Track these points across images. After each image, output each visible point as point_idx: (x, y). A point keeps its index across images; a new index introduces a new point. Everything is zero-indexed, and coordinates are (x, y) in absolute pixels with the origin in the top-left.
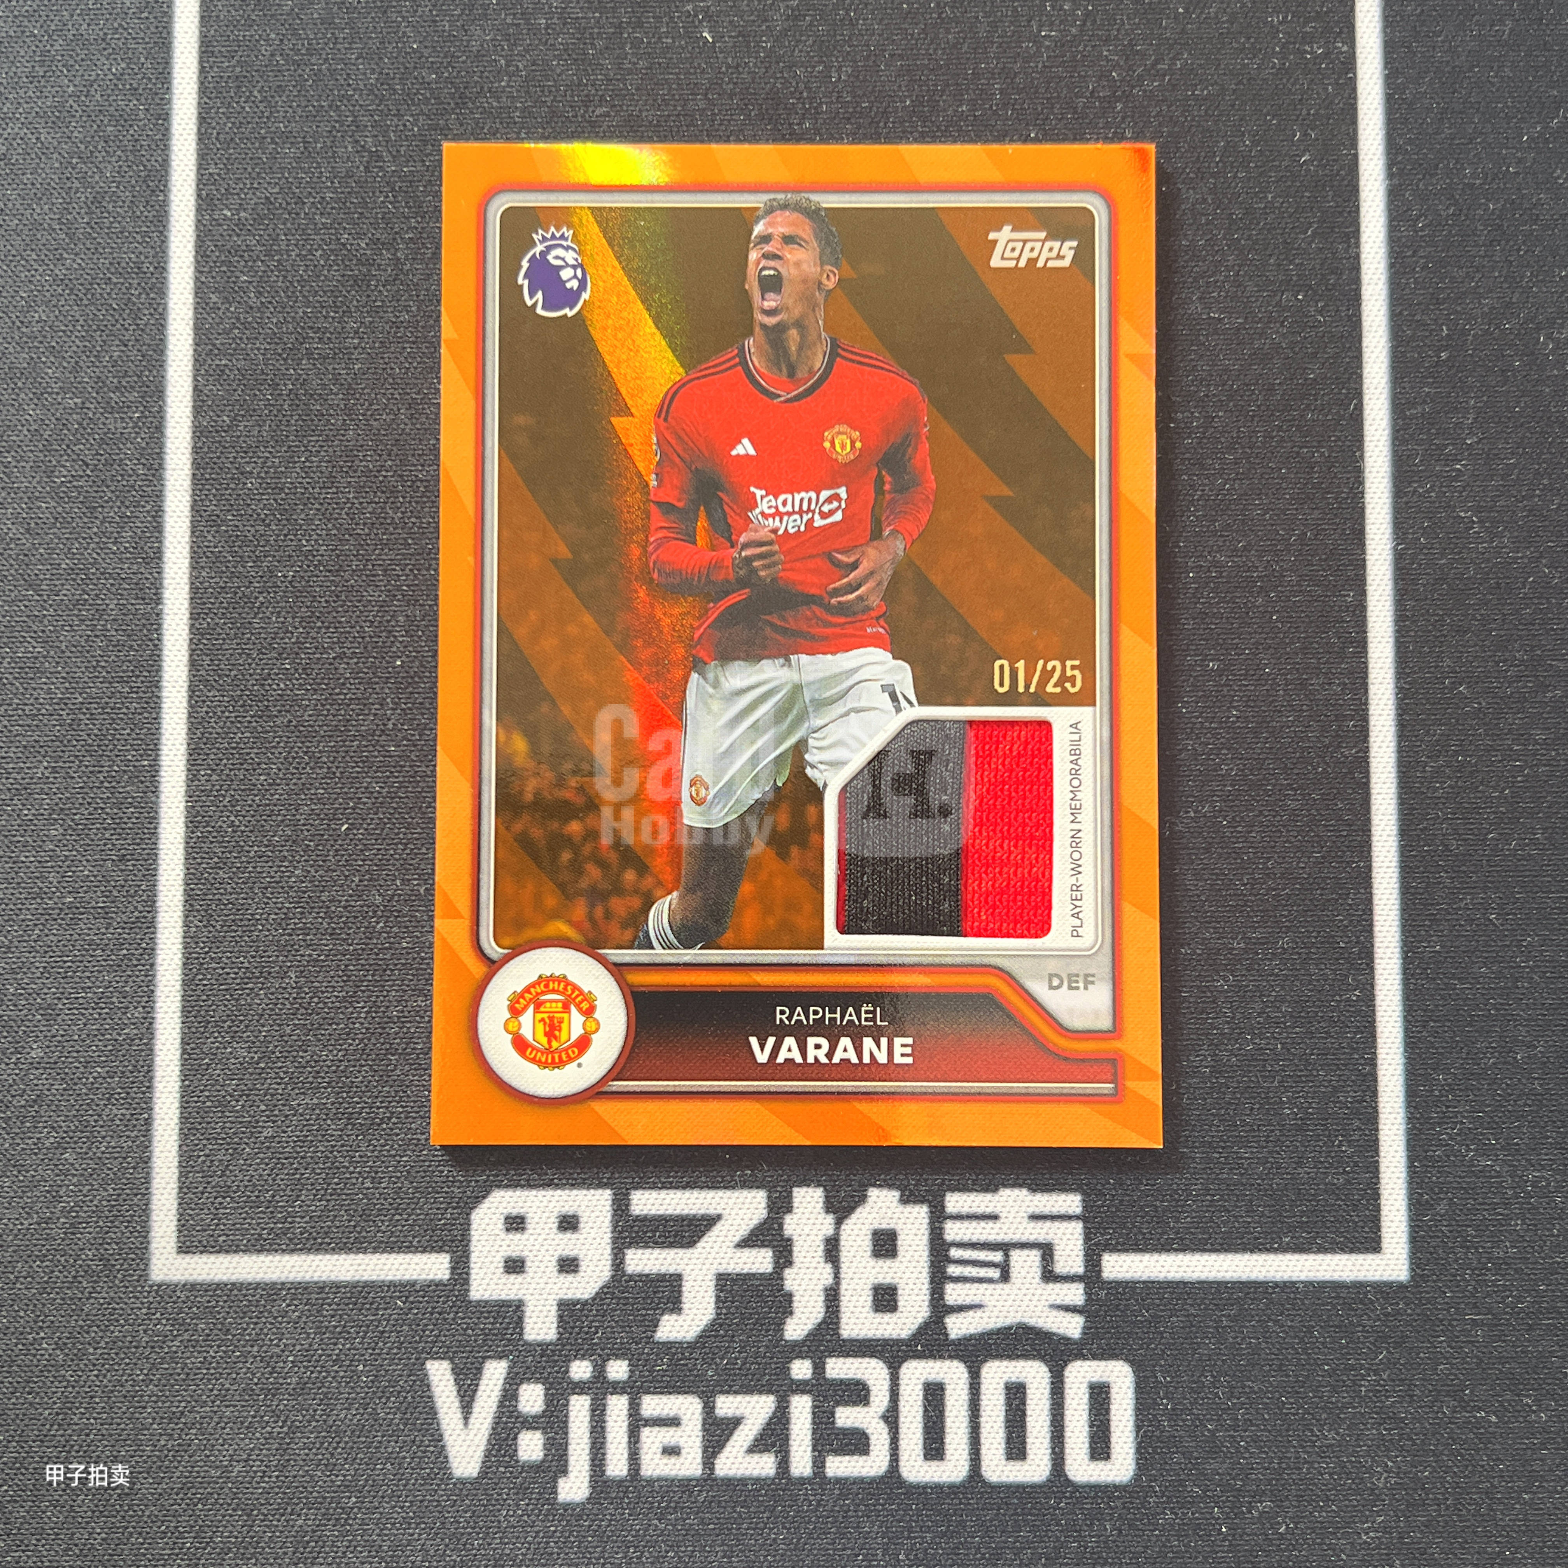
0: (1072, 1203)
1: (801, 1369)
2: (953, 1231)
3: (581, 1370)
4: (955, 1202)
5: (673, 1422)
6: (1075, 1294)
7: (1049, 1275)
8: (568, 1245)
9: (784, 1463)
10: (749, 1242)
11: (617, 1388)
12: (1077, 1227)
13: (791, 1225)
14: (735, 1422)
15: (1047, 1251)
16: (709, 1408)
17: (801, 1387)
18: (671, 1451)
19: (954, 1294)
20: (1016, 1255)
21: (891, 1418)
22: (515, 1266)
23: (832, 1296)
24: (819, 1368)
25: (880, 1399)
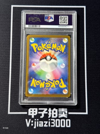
0: (66, 109)
1: (49, 120)
2: (59, 111)
3: (35, 120)
4: (59, 109)
5: (41, 123)
6: (67, 115)
7: (65, 114)
8: (35, 112)
9: (48, 126)
10: (46, 112)
11: (38, 121)
12: (67, 111)
13: (49, 110)
14: (45, 123)
15: (65, 112)
16: (43, 122)
17: (49, 121)
18: (41, 125)
19: (59, 115)
20: (63, 113)
21: (55, 123)
22: (31, 113)
23: (51, 115)
24: (50, 120)
25: (54, 122)
